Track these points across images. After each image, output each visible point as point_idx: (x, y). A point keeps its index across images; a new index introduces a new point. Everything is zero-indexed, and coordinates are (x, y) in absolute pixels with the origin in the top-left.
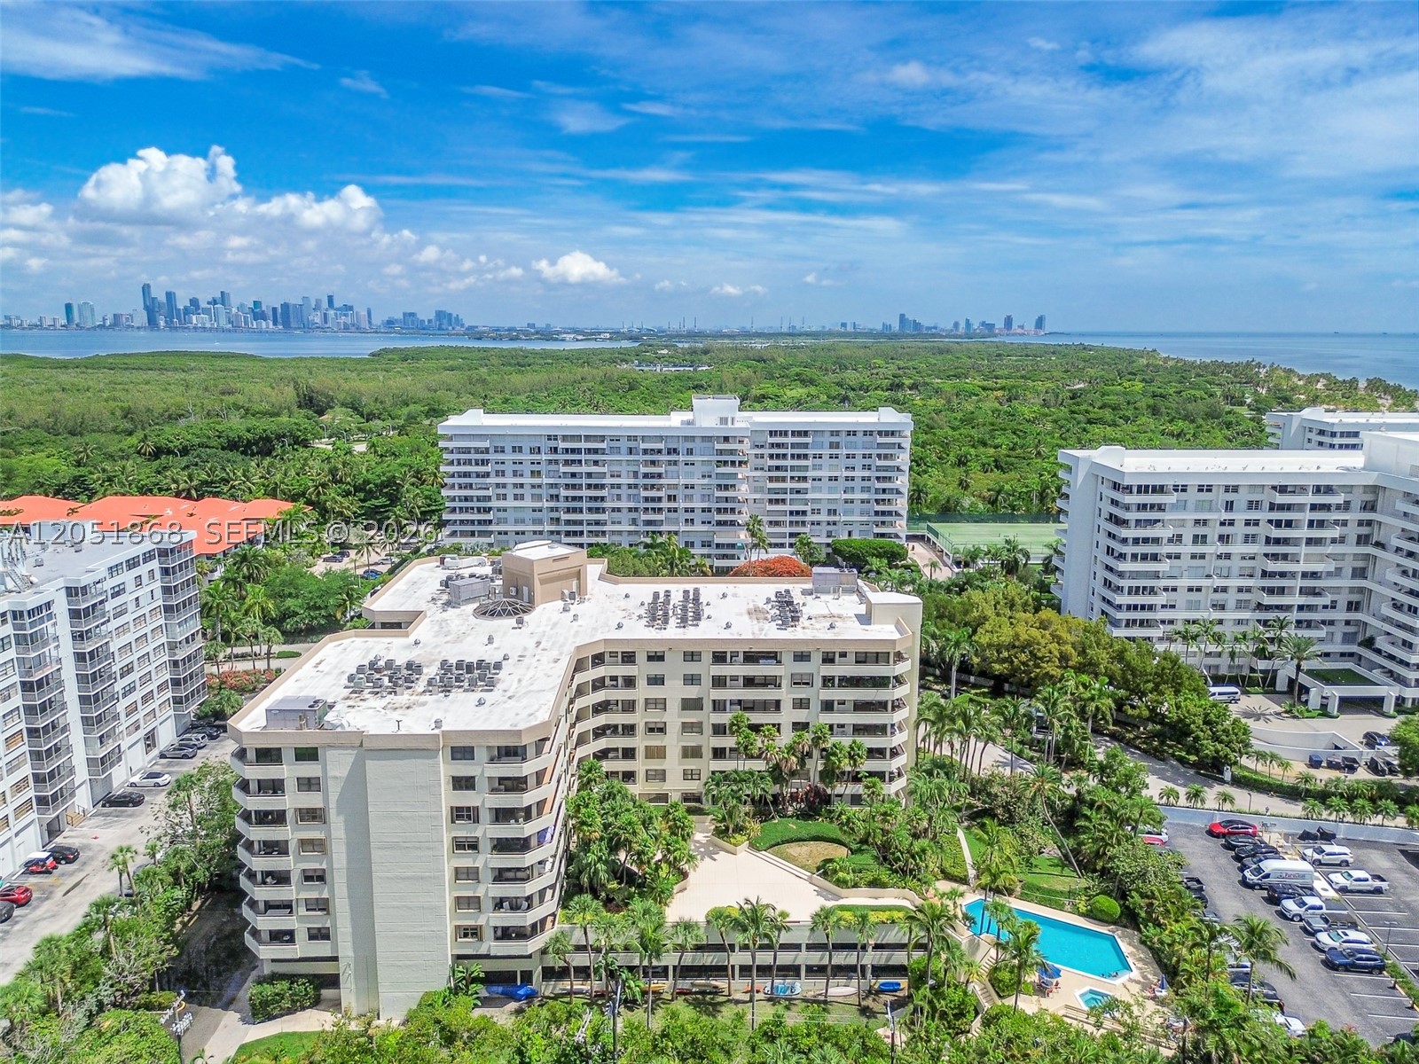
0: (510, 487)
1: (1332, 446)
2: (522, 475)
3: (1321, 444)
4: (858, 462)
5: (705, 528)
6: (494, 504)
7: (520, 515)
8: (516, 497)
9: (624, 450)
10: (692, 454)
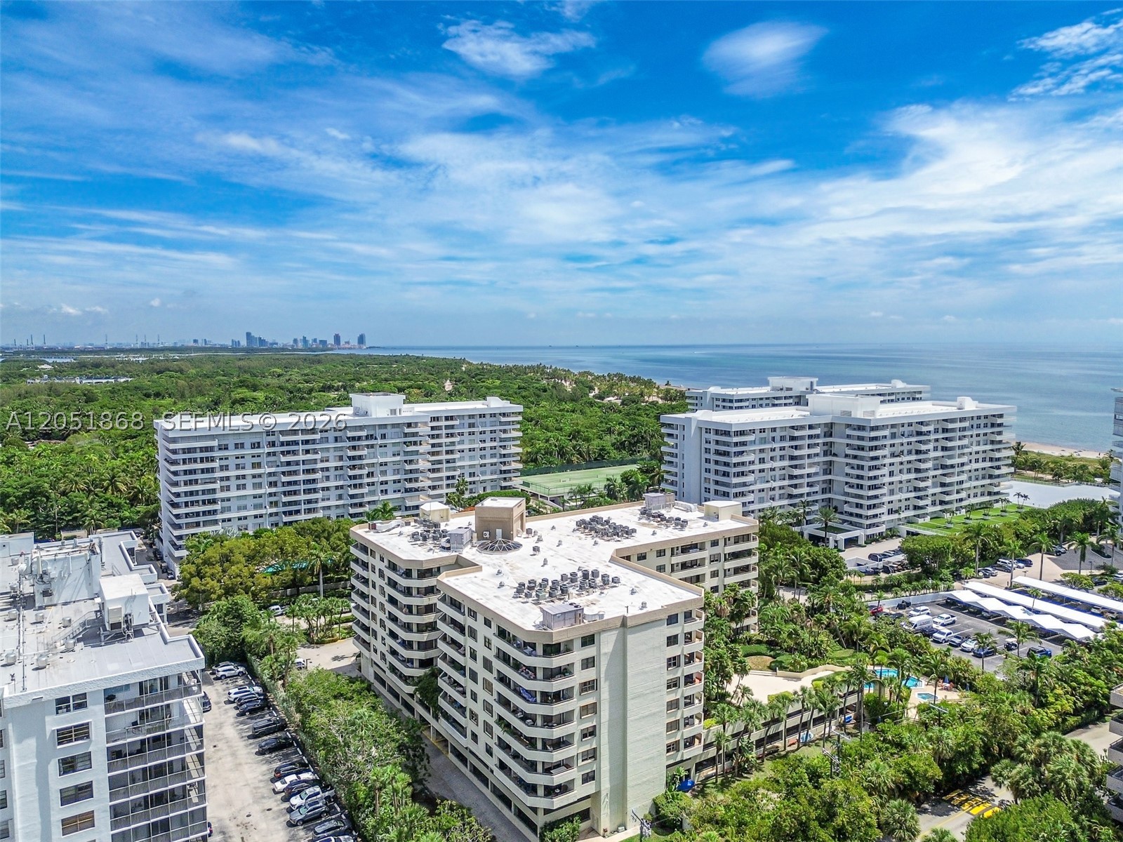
0: (233, 479)
1: (731, 408)
2: (243, 468)
3: (724, 407)
4: (487, 436)
5: (398, 495)
6: (219, 495)
7: (242, 503)
8: (238, 488)
9: (331, 439)
10: (385, 438)
